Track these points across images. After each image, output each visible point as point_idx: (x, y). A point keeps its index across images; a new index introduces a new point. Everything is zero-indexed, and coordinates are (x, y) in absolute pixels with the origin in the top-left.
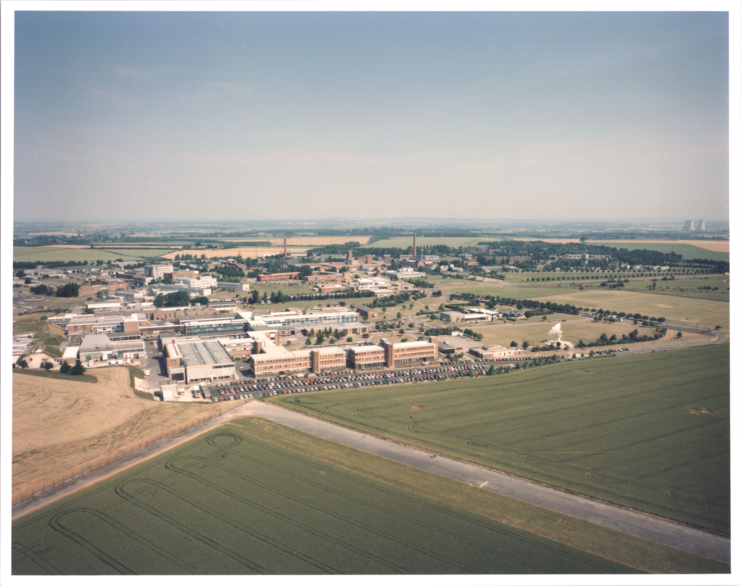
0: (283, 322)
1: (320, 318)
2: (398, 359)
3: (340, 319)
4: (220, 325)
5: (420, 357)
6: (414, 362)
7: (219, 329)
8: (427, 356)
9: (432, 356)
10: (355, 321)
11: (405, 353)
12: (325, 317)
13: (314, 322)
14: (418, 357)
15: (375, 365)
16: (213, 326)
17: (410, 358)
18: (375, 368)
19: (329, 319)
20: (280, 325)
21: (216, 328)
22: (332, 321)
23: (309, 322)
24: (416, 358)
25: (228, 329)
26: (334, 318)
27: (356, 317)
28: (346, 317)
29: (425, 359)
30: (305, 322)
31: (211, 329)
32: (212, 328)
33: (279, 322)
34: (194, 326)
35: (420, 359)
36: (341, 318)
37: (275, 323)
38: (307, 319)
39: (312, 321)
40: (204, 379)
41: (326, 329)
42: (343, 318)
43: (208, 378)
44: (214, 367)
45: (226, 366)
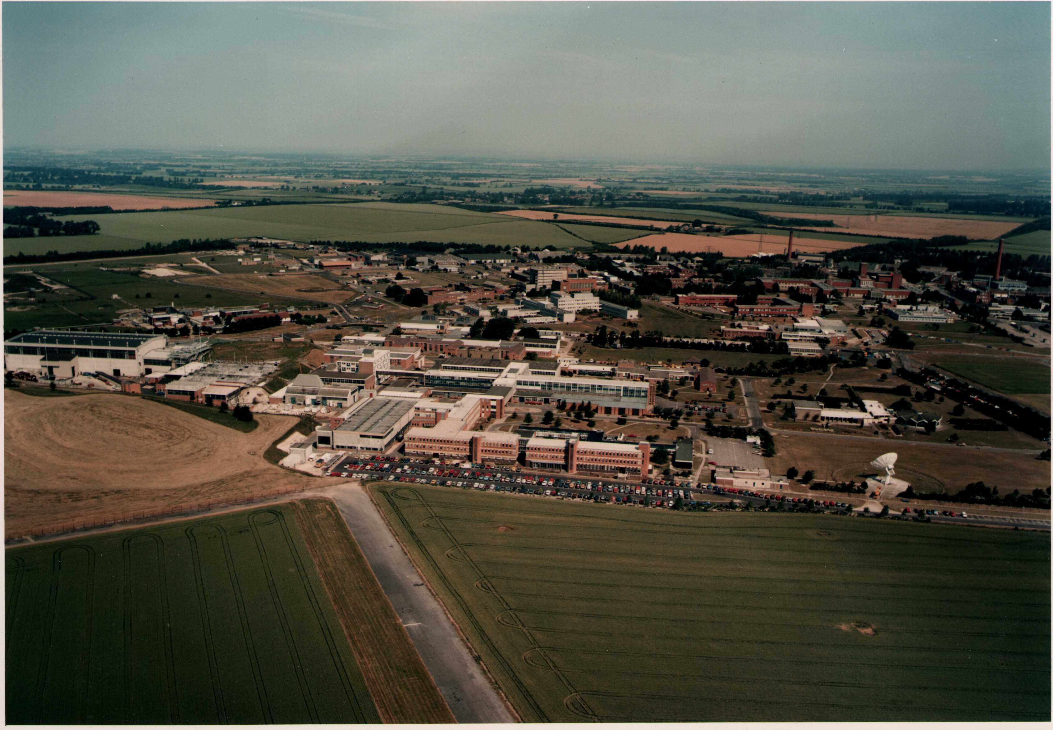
0: (542, 385)
1: (593, 386)
2: (585, 464)
3: (620, 390)
4: (463, 378)
5: (617, 466)
6: (607, 471)
7: (462, 384)
8: (628, 467)
9: (635, 467)
10: (643, 397)
11: (596, 457)
12: (600, 386)
14: (614, 465)
15: (551, 465)
16: (455, 379)
17: (603, 465)
18: (551, 469)
19: (604, 389)
20: (539, 388)
21: (458, 382)
22: (609, 392)
23: (577, 389)
24: (611, 467)
25: (473, 384)
26: (612, 388)
27: (645, 392)
28: (629, 389)
29: (623, 470)
30: (572, 389)
31: (453, 382)
33: (537, 384)
35: (617, 468)
36: (622, 389)
37: (532, 384)
39: (581, 388)
40: (351, 448)
41: (583, 402)
42: (626, 389)
43: (355, 448)
44: (362, 436)
45: (374, 437)
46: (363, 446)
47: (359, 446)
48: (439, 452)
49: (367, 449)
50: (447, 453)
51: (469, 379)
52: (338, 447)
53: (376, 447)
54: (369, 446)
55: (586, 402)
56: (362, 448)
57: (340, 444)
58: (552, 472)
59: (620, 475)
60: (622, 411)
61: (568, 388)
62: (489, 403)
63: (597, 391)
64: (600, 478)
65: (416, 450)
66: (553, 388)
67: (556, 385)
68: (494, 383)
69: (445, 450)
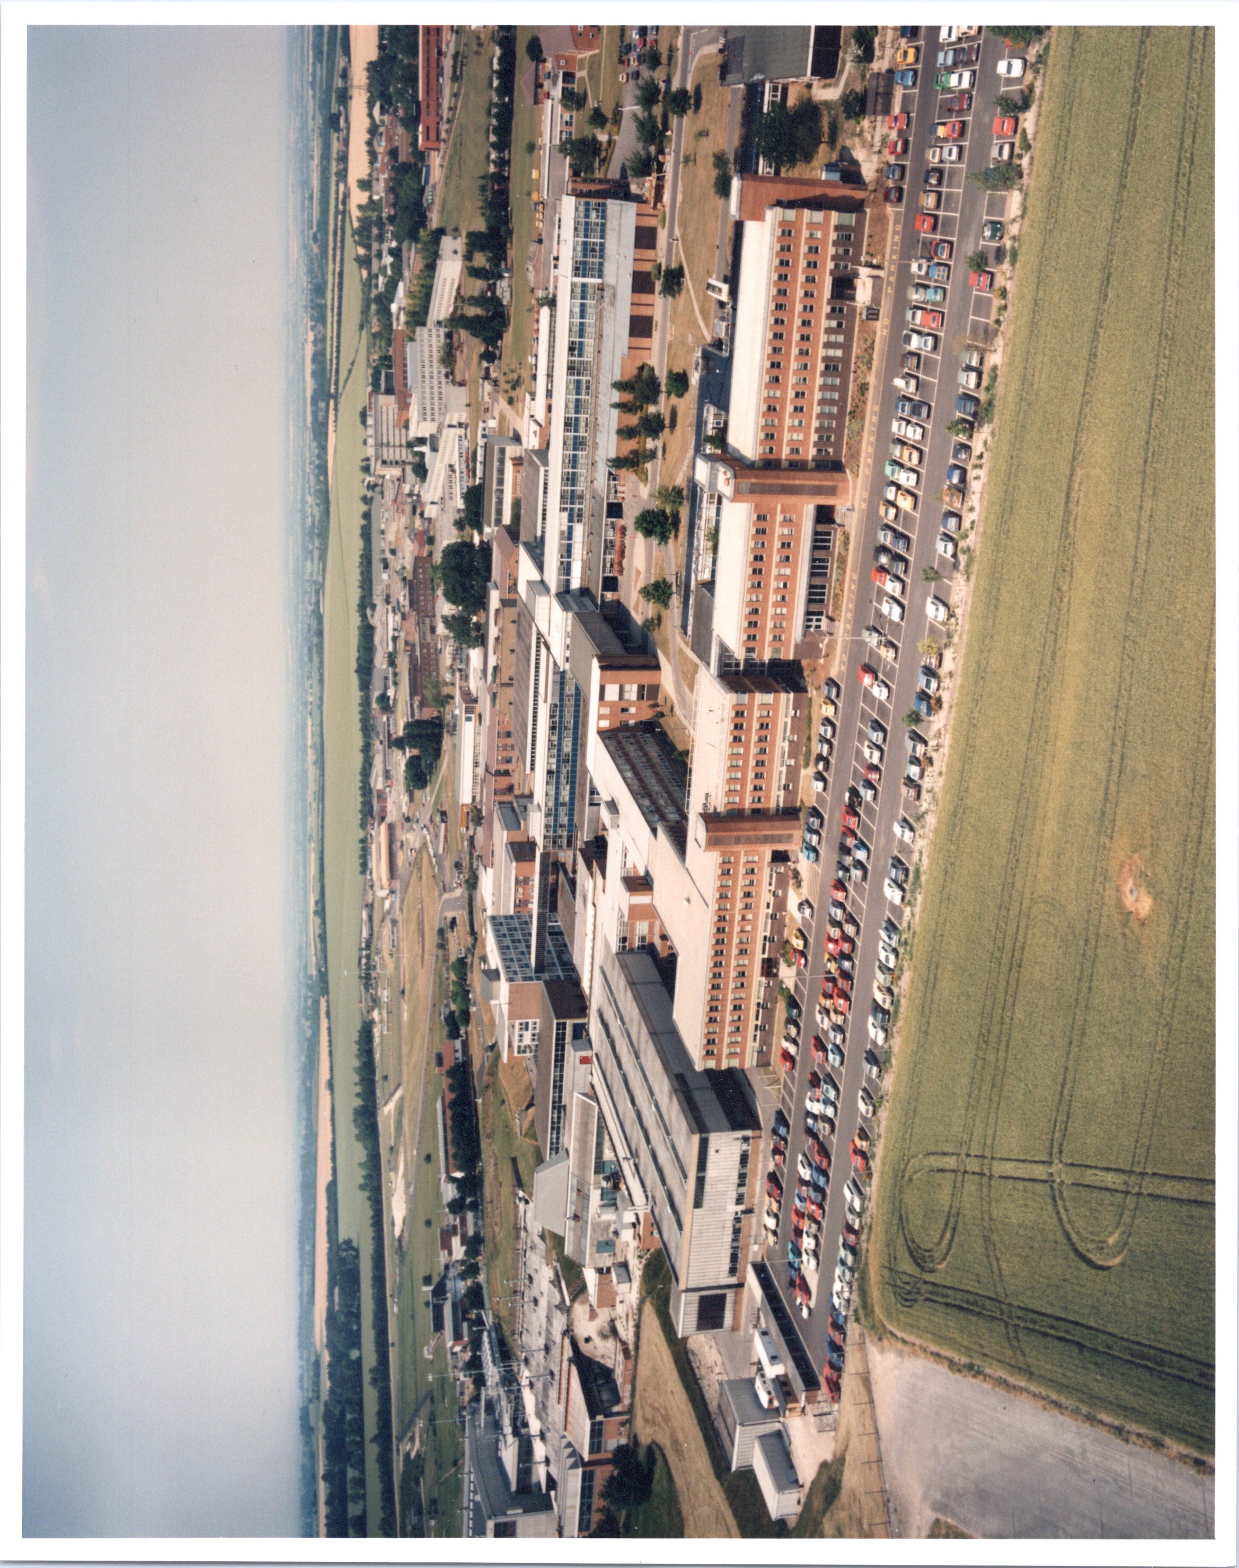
0: (571, 520)
1: (571, 369)
2: (814, 437)
3: (584, 285)
4: (551, 745)
5: (826, 309)
6: (846, 347)
7: (567, 748)
8: (830, 265)
10: (603, 217)
11: (791, 394)
12: (571, 349)
13: (583, 397)
15: (818, 568)
16: (554, 767)
17: (821, 367)
18: (834, 572)
19: (581, 333)
20: (579, 530)
21: (562, 760)
22: (590, 321)
23: (582, 417)
24: (829, 331)
25: (569, 718)
26: (577, 310)
27: (588, 209)
28: (580, 258)
29: (844, 287)
30: (582, 433)
31: (564, 771)
32: (558, 772)
33: (569, 535)
34: (547, 827)
35: (835, 312)
36: (580, 280)
38: (567, 424)
39: (578, 406)
40: (736, 1232)
41: (616, 406)
42: (580, 269)
43: (737, 1220)
44: (698, 1203)
45: (702, 1165)
46: (733, 1195)
47: (733, 1209)
48: (759, 957)
49: (741, 1184)
50: (763, 929)
51: (553, 728)
52: (733, 1271)
53: (737, 1158)
54: (735, 1180)
55: (617, 396)
56: (739, 1200)
57: (726, 1265)
58: (842, 561)
59: (863, 294)
60: (642, 283)
61: (578, 443)
62: (611, 704)
63: (588, 356)
64: (872, 379)
65: (751, 1031)
66: (579, 489)
67: (570, 479)
68: (564, 666)
69: (751, 941)
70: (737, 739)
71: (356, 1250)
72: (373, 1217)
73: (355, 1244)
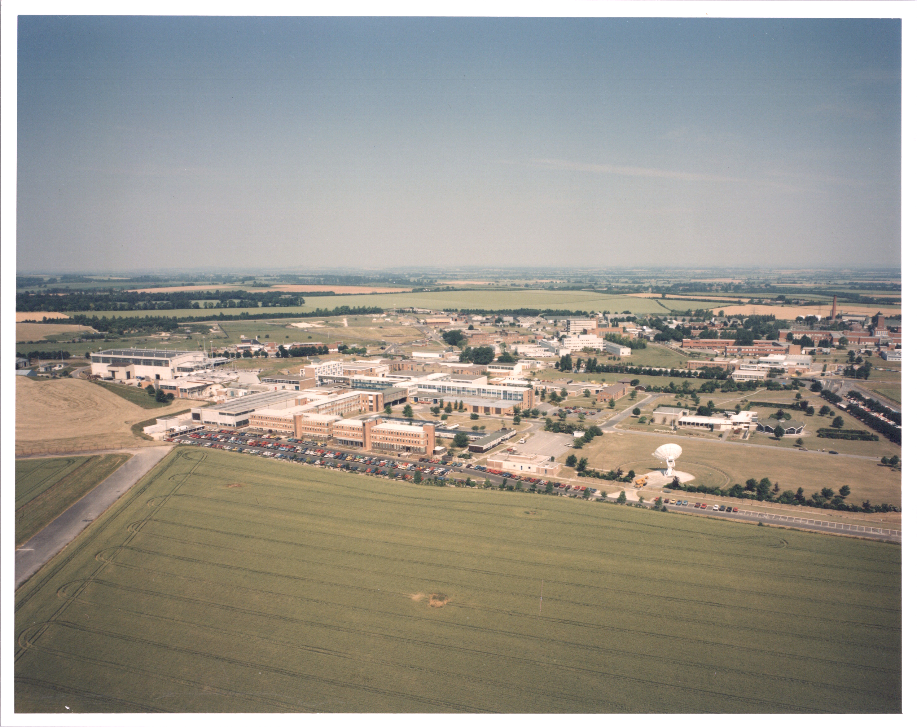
0: (438, 389)
1: (479, 390)
2: (378, 442)
3: (500, 394)
4: (378, 382)
5: (404, 445)
6: (396, 450)
7: (377, 386)
8: (412, 446)
9: (418, 447)
10: (519, 400)
11: (386, 436)
12: (484, 390)
13: (471, 393)
14: (402, 444)
15: (352, 443)
16: (372, 382)
17: (392, 444)
19: (488, 393)
20: (436, 391)
22: (492, 395)
23: (466, 393)
24: (399, 446)
26: (494, 391)
27: (522, 395)
28: (508, 392)
29: (408, 449)
30: (462, 392)
31: (371, 385)
33: (434, 387)
35: (404, 447)
36: (502, 393)
37: (430, 387)
38: (464, 388)
39: (468, 391)
40: (214, 423)
41: (454, 402)
42: (505, 392)
43: (216, 423)
44: (221, 413)
45: (229, 414)
46: (222, 422)
47: (219, 422)
48: (273, 429)
49: (224, 424)
50: (278, 430)
51: (383, 382)
52: (204, 422)
53: (230, 423)
54: (226, 423)
55: (459, 402)
56: (221, 424)
57: (206, 420)
58: (351, 448)
59: (405, 454)
61: (459, 391)
62: (368, 398)
63: (483, 395)
64: (387, 455)
65: (257, 427)
66: (447, 391)
67: (449, 389)
68: (394, 386)
69: (276, 427)
70: (318, 424)
71: (301, 306)
72: (306, 313)
73: (303, 305)
